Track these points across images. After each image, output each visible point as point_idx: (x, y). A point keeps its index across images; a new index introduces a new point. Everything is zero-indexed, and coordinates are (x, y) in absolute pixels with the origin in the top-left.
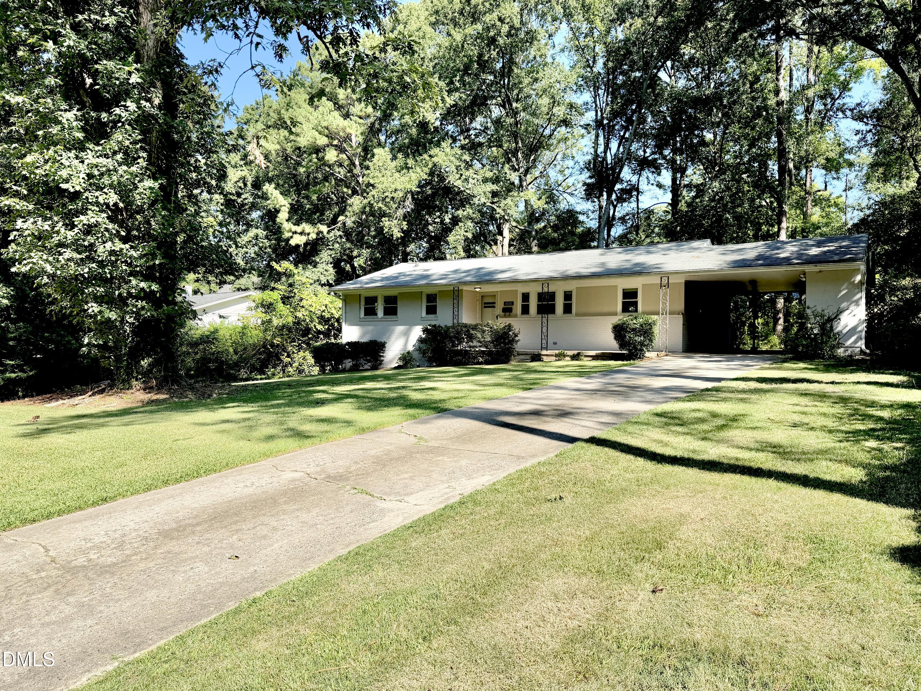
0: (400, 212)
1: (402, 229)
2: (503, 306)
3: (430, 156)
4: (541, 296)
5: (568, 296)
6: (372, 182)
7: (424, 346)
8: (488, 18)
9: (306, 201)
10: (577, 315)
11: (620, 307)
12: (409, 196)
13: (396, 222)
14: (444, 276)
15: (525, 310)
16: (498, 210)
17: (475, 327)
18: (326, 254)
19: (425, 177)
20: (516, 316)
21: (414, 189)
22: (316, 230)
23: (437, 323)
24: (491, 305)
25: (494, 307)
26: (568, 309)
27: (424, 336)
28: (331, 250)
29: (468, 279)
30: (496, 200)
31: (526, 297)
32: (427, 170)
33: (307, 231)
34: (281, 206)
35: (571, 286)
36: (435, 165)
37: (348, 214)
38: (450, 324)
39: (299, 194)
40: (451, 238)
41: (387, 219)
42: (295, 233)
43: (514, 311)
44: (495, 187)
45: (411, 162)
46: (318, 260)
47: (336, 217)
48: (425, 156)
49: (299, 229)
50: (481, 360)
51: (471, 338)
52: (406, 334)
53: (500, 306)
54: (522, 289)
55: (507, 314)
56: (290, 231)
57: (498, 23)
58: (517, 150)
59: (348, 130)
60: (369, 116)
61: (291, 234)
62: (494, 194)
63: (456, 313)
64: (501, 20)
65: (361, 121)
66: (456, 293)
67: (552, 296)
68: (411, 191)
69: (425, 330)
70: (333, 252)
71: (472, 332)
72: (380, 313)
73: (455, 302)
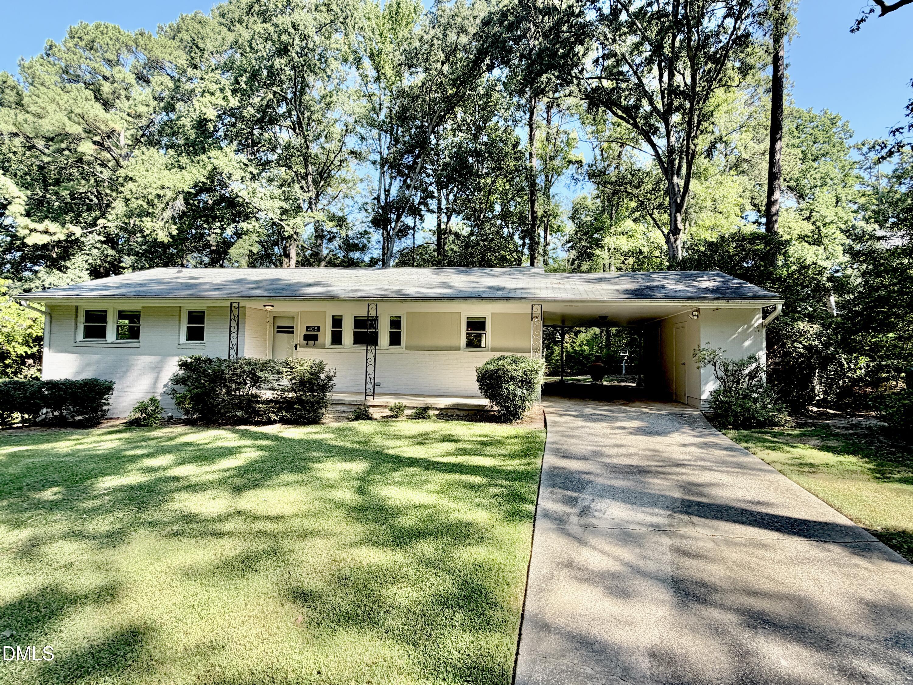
0: (168, 214)
1: (170, 234)
2: (304, 332)
3: (209, 158)
4: (359, 322)
5: (396, 323)
6: (130, 174)
7: (182, 389)
8: (279, 20)
9: (54, 198)
10: (408, 348)
11: (463, 341)
12: (181, 197)
13: (161, 224)
14: (219, 287)
15: (337, 339)
16: (287, 228)
17: (264, 367)
18: (80, 259)
19: (203, 179)
20: (323, 346)
21: (186, 189)
22: (65, 231)
23: (203, 354)
24: (289, 330)
25: (292, 332)
26: (395, 339)
27: (181, 373)
28: (88, 255)
29: (258, 292)
30: (284, 217)
31: (337, 322)
32: (206, 173)
33: (51, 230)
34: (14, 198)
35: (400, 310)
36: (215, 168)
37: (110, 217)
38: (224, 356)
39: (46, 190)
40: (233, 251)
41: (149, 219)
42: (35, 230)
43: (320, 339)
44: (284, 205)
45: (184, 160)
46: (68, 265)
47: (96, 219)
48: (203, 157)
49: (41, 227)
50: (274, 417)
51: (256, 381)
52: (157, 369)
53: (300, 332)
54: (333, 310)
55: (311, 343)
56: (26, 227)
57: (291, 30)
58: (307, 174)
59: (112, 125)
60: (140, 116)
61: (27, 232)
62: (285, 211)
63: (234, 341)
64: (294, 27)
65: (130, 119)
66: (235, 312)
67: (373, 322)
68: (183, 192)
69: (184, 365)
70: (90, 257)
71: (260, 374)
72: (111, 335)
73: (234, 324)
